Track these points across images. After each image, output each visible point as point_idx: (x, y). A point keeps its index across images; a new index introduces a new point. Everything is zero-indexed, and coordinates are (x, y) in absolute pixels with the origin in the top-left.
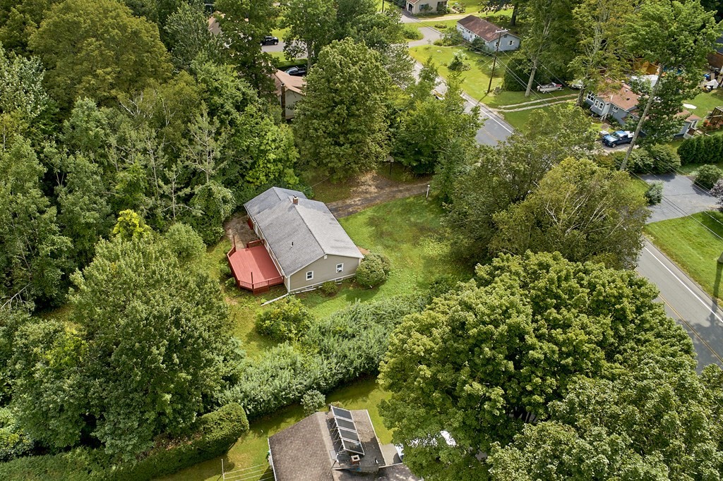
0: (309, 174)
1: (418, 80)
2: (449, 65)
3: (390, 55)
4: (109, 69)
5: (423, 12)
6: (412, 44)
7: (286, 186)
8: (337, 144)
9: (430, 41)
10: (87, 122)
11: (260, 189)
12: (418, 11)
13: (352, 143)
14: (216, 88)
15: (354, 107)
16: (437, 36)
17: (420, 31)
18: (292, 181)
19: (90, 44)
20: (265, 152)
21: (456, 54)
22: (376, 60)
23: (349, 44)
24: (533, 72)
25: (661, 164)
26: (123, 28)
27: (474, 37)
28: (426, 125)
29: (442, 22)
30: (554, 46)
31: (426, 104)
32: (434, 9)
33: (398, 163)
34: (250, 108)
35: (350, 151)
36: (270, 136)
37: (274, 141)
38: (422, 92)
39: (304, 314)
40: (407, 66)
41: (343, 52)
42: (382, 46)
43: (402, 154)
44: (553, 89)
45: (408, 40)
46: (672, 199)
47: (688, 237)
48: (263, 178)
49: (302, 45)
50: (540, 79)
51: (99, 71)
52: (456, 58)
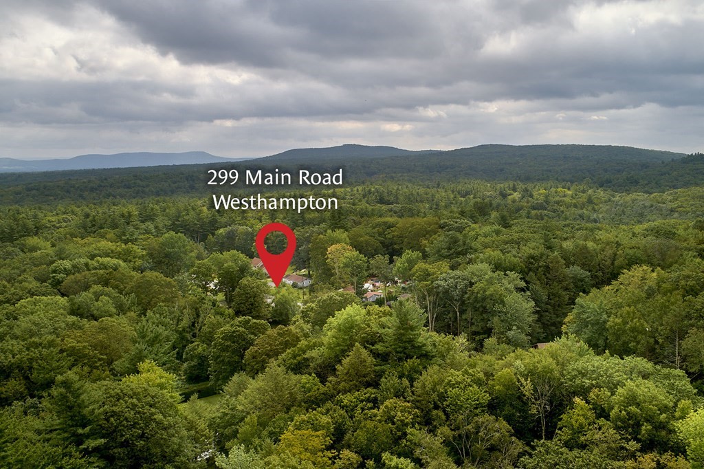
19: (155, 287)
27: (292, 282)
41: (248, 281)
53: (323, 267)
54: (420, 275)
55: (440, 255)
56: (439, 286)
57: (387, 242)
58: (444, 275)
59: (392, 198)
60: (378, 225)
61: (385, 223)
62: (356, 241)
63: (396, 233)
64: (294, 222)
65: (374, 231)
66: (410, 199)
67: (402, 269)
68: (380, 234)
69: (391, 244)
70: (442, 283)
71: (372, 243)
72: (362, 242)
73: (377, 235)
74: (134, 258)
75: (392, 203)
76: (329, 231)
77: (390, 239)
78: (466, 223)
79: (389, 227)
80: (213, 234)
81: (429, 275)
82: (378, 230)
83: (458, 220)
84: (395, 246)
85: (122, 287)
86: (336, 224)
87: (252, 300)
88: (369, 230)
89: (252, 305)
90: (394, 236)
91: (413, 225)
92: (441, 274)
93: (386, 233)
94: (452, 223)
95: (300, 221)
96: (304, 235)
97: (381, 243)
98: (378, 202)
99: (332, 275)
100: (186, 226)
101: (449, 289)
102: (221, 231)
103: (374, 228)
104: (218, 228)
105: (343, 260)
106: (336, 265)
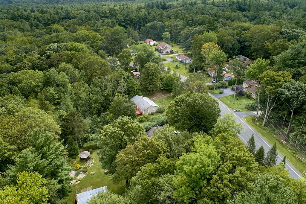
0: (144, 93)
1: (167, 70)
2: (175, 67)
3: (160, 65)
4: (99, 71)
5: (166, 53)
6: (164, 62)
7: (139, 95)
8: (150, 85)
9: (169, 62)
10: (97, 82)
11: (133, 96)
12: (165, 53)
13: (153, 84)
14: (123, 74)
15: (153, 76)
16: (171, 60)
17: (166, 59)
18: (140, 94)
19: (95, 66)
20: (134, 88)
21: (176, 64)
22: (157, 66)
23: (151, 63)
24: (195, 67)
25: (223, 86)
26: (101, 62)
27: (181, 60)
28: (169, 79)
29: (172, 56)
30: (198, 61)
31: (169, 75)
32: (170, 53)
33: (164, 89)
34: (130, 78)
35: (153, 86)
36: (135, 84)
37: (136, 85)
38: (168, 73)
39: (148, 117)
40: (164, 68)
41: (150, 65)
42: (158, 63)
43: (165, 87)
44: (200, 71)
45: (163, 61)
46: (226, 93)
47: (228, 99)
48: (134, 94)
49: (138, 64)
50: (197, 69)
51: (97, 72)
52: (176, 65)
53: (198, 56)
54: (267, 80)
55: (285, 64)
56: (282, 94)
57: (241, 40)
58: (288, 84)
59: (246, 7)
60: (237, 28)
61: (242, 27)
62: (221, 39)
63: (248, 35)
64: (187, 22)
65: (234, 32)
66: (257, 8)
67: (253, 72)
68: (237, 35)
69: (244, 41)
70: (286, 91)
71: (232, 41)
72: (225, 40)
73: (235, 35)
74: (97, 40)
75: (246, 11)
76: (205, 32)
77: (244, 38)
78: (302, 33)
79: (244, 30)
80: (144, 26)
81: (274, 80)
82: (237, 32)
83: (296, 30)
84: (246, 43)
85: (79, 64)
86: (210, 26)
87: (151, 77)
88: (231, 31)
89: (151, 80)
90: (246, 37)
91: (262, 31)
92: (285, 82)
93: (241, 34)
94: (291, 32)
95: (190, 21)
96: (190, 31)
97: (237, 40)
98: (238, 10)
99: (204, 61)
100: (131, 20)
101: (291, 98)
102: (148, 24)
103: (234, 30)
104: (146, 23)
105: (211, 56)
106: (206, 56)
